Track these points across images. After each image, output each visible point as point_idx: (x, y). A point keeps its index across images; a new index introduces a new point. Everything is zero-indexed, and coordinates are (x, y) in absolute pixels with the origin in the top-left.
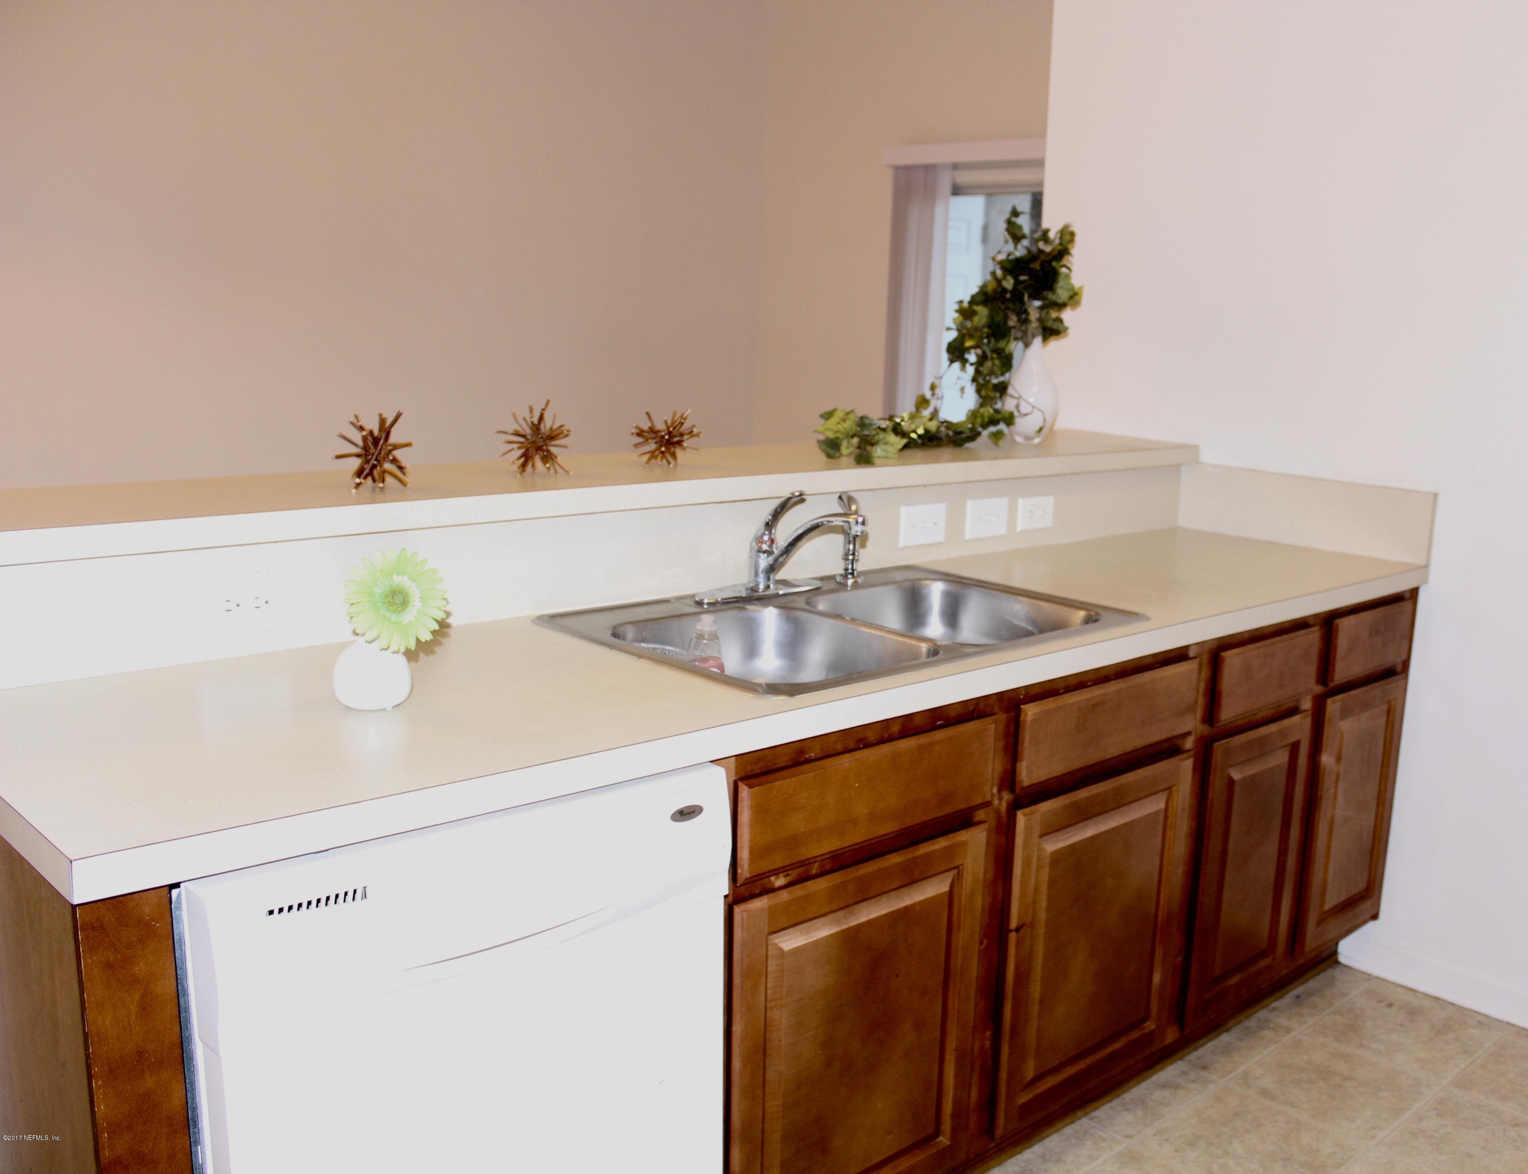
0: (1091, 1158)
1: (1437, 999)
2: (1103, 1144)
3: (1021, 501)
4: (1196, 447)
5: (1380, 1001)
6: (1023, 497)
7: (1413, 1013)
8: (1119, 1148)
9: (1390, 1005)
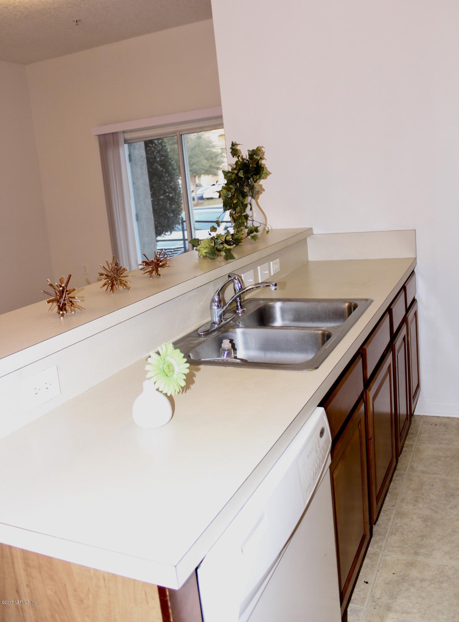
0: (389, 520)
1: (448, 418)
2: (388, 512)
3: (271, 262)
4: (311, 228)
5: (432, 425)
6: (271, 261)
7: (445, 425)
8: (394, 512)
9: (436, 425)
